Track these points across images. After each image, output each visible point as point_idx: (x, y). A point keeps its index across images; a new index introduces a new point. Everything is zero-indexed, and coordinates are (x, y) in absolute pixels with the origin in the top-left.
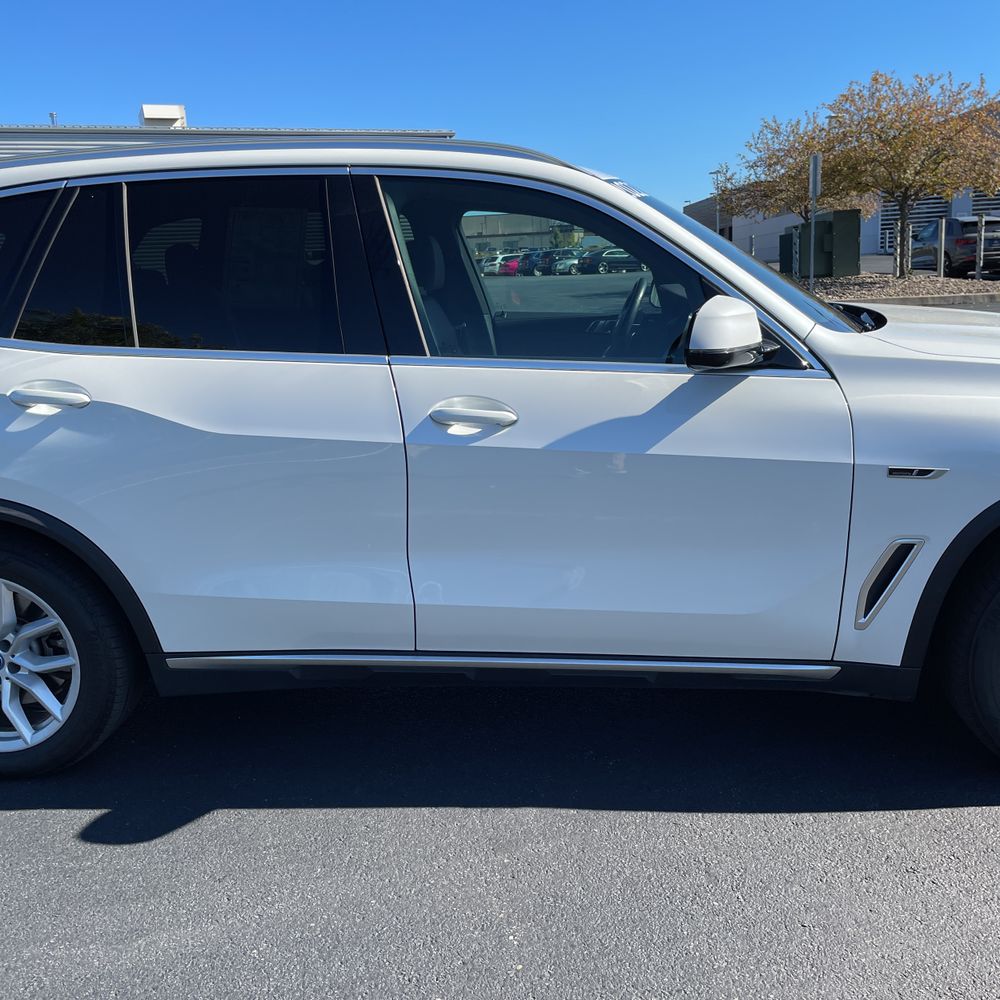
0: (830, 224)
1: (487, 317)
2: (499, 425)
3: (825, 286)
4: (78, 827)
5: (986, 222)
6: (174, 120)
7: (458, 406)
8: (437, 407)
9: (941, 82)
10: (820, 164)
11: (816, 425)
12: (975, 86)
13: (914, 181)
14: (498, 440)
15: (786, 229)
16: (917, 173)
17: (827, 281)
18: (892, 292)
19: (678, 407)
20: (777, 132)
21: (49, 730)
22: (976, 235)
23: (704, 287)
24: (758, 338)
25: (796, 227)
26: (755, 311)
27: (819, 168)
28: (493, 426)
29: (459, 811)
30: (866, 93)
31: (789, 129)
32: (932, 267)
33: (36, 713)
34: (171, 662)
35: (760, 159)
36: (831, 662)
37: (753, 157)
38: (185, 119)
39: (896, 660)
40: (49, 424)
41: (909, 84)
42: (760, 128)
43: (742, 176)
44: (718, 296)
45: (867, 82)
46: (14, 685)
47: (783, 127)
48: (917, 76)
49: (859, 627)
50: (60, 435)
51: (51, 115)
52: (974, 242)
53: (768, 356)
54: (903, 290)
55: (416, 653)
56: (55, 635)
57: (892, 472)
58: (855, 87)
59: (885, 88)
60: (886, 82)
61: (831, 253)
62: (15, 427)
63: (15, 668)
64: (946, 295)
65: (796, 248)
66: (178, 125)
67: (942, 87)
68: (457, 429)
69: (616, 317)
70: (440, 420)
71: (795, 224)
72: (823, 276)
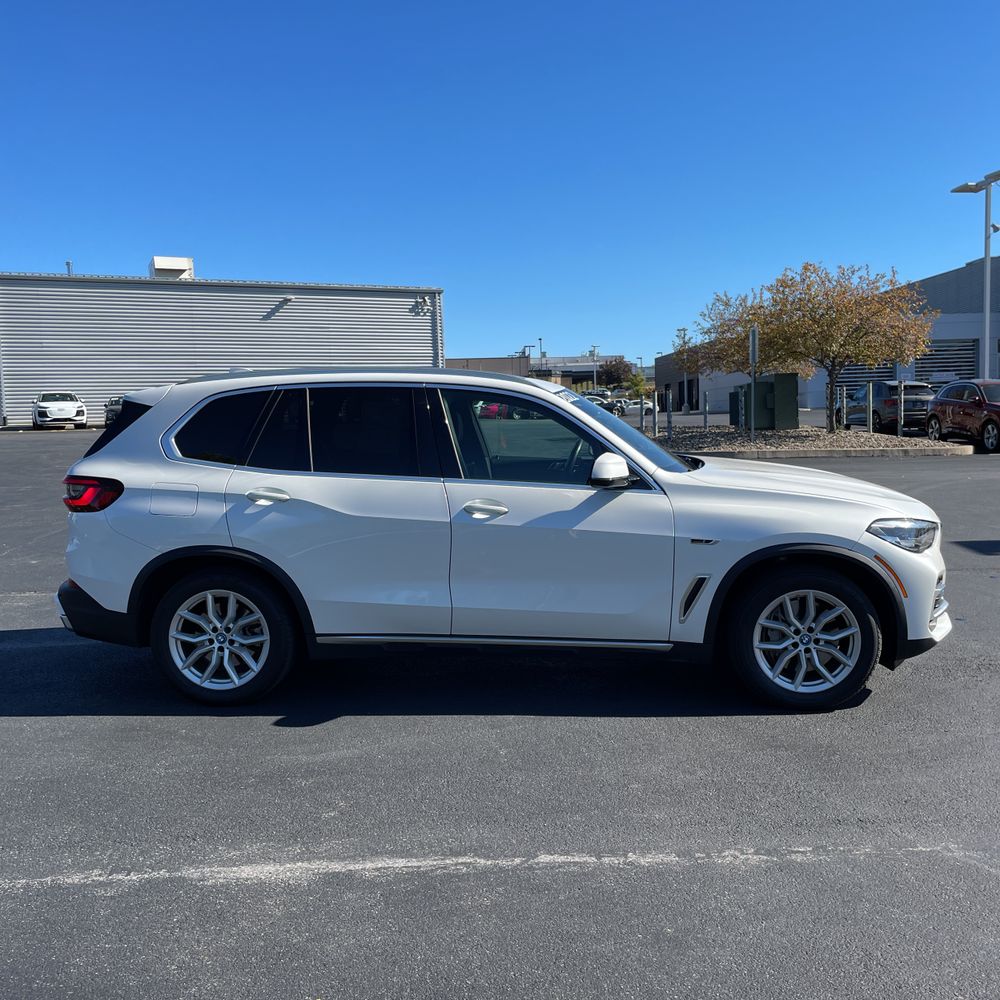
0: (772, 384)
1: (487, 459)
2: (499, 513)
3: (765, 438)
4: (272, 722)
5: (905, 387)
6: (182, 271)
7: (478, 504)
8: (467, 504)
9: (860, 273)
10: (757, 337)
11: (658, 517)
12: (889, 276)
13: (839, 353)
14: (498, 521)
15: (735, 387)
16: (841, 346)
17: (769, 433)
18: (821, 444)
19: (589, 506)
20: (727, 304)
21: (249, 676)
22: (897, 397)
23: (601, 447)
24: (626, 473)
25: (741, 387)
26: (625, 461)
27: (757, 340)
28: (496, 514)
29: (473, 717)
30: (798, 278)
31: (738, 302)
32: (863, 423)
33: (242, 668)
34: (319, 640)
35: (714, 327)
36: (668, 642)
37: (707, 325)
38: (192, 271)
39: (700, 640)
40: (266, 510)
41: (834, 274)
42: (713, 301)
43: (697, 339)
44: (607, 454)
45: (799, 270)
46: (231, 653)
47: (733, 300)
48: (840, 267)
49: (681, 622)
50: (273, 516)
51: (68, 264)
52: (895, 403)
53: (633, 482)
54: (831, 443)
55: (451, 636)
56: (257, 624)
57: (693, 541)
58: (788, 273)
59: (814, 275)
60: (814, 271)
61: (773, 409)
62: (248, 511)
63: (232, 642)
64: (867, 448)
65: (742, 404)
66: (185, 276)
67: (860, 278)
68: (477, 516)
69: (565, 460)
70: (469, 511)
71: (741, 384)
72: (767, 429)
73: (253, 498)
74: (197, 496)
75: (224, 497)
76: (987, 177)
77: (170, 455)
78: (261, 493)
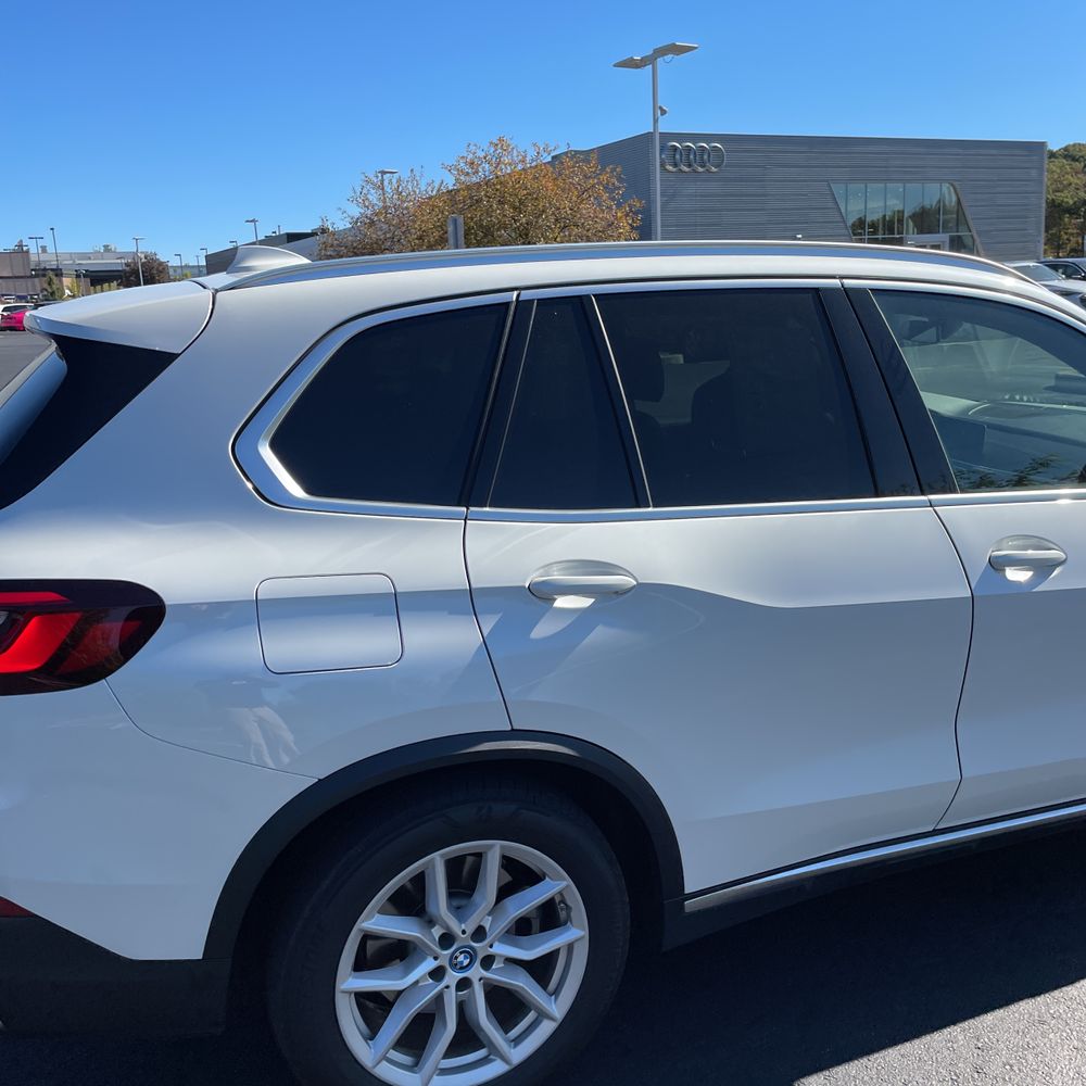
2: (1050, 564)
10: (462, 227)
27: (461, 231)
34: (688, 905)
50: (600, 635)
55: (933, 833)
62: (536, 632)
73: (542, 594)
74: (395, 605)
75: (470, 600)
76: (656, 51)
77: (269, 495)
78: (557, 576)
